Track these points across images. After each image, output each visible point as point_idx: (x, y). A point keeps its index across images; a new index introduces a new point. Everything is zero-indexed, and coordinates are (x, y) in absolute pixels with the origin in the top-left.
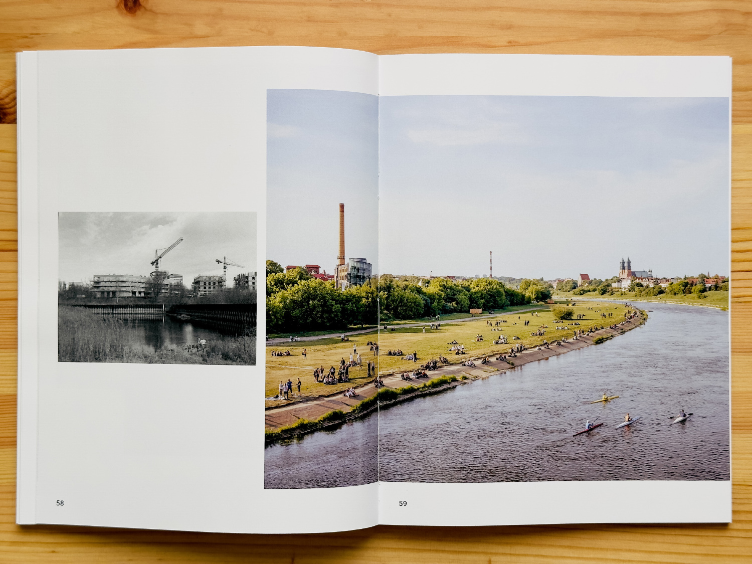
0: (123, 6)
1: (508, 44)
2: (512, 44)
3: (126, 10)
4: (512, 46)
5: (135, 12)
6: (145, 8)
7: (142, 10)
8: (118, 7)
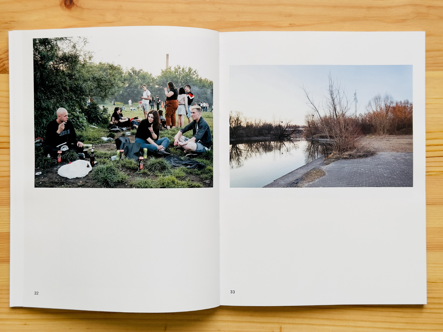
0: (64, 5)
1: (289, 26)
2: (292, 26)
3: (66, 6)
4: (292, 27)
5: (71, 8)
6: (77, 6)
7: (75, 6)
8: (61, 5)
